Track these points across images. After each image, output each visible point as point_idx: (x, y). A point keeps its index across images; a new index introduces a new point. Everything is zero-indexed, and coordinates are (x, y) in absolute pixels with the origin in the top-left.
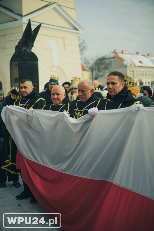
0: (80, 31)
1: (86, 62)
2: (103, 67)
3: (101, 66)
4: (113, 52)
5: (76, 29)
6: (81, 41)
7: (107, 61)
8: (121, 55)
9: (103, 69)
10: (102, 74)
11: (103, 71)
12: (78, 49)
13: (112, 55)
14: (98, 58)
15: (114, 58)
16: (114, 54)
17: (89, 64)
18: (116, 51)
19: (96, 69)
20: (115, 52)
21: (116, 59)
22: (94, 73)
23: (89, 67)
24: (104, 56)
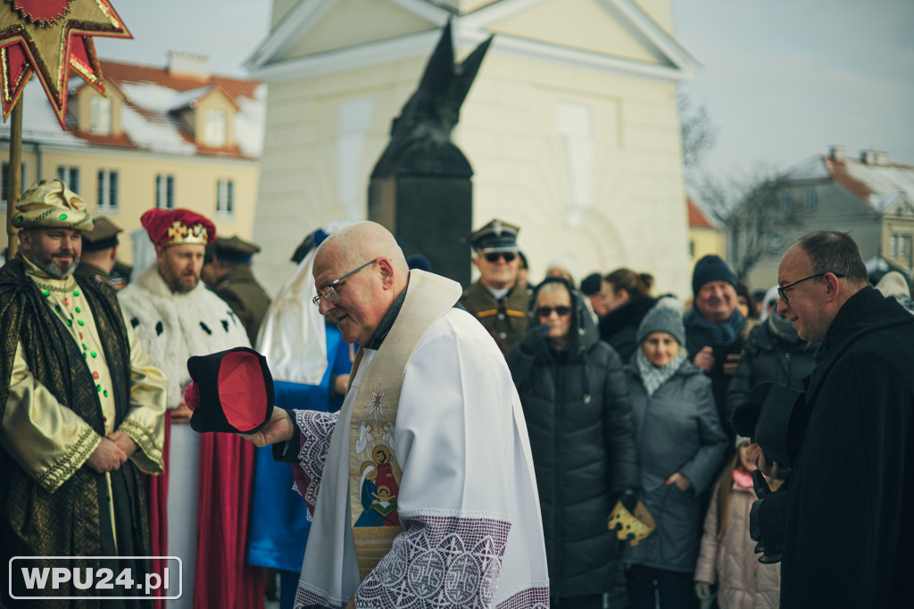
0: (687, 73)
1: (709, 194)
2: (781, 216)
3: (772, 213)
4: (823, 159)
5: (671, 64)
6: (692, 113)
7: (797, 194)
8: (856, 171)
9: (778, 223)
10: (775, 243)
11: (780, 232)
12: (674, 143)
13: (821, 171)
14: (762, 178)
15: (828, 180)
16: (830, 165)
17: (722, 203)
18: (839, 155)
19: (749, 226)
20: (832, 158)
21: (838, 185)
22: (743, 239)
23: (723, 212)
24: (787, 175)
